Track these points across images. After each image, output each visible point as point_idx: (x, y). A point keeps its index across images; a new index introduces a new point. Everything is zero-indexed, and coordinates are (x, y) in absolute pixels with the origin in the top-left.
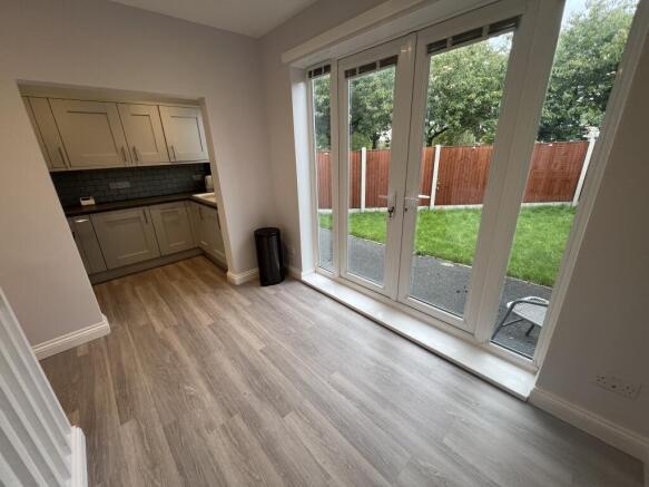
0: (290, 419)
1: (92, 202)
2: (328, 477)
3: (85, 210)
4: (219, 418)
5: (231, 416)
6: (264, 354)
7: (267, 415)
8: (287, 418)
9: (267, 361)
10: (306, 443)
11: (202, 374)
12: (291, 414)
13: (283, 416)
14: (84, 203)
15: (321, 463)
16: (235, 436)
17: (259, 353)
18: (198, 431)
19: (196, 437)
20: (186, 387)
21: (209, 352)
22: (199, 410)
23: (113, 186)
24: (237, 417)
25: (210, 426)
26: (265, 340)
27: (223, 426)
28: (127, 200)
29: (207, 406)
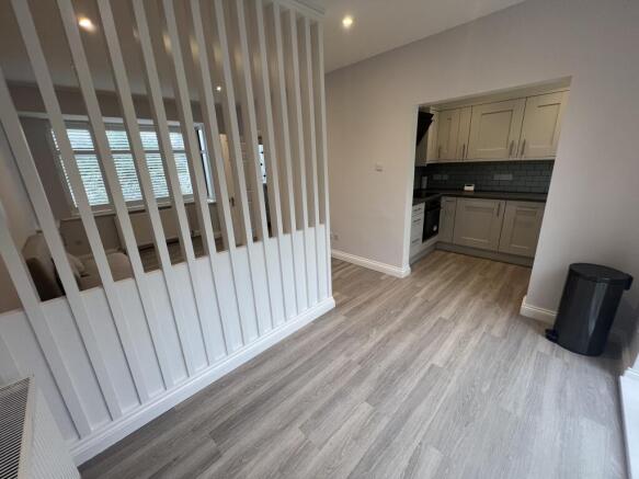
1: (472, 188)
2: (320, 448)
3: (465, 194)
5: (359, 364)
6: (430, 368)
7: (365, 388)
8: (366, 404)
9: (421, 374)
10: (345, 425)
11: (389, 334)
12: (371, 408)
13: (367, 401)
14: (466, 188)
15: (331, 440)
16: (345, 370)
17: (429, 365)
18: (345, 350)
19: (340, 350)
21: (411, 330)
22: (360, 344)
23: (497, 177)
24: (359, 367)
25: (349, 355)
26: (449, 364)
27: (350, 361)
28: (504, 192)
29: (364, 347)
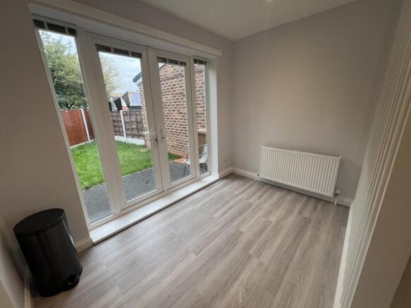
0: (243, 229)
4: (255, 261)
5: (250, 256)
12: (240, 230)
13: (243, 233)
16: (259, 250)
19: (269, 270)
20: (240, 301)
22: (254, 277)
24: (250, 253)
27: (258, 257)
29: (250, 273)
